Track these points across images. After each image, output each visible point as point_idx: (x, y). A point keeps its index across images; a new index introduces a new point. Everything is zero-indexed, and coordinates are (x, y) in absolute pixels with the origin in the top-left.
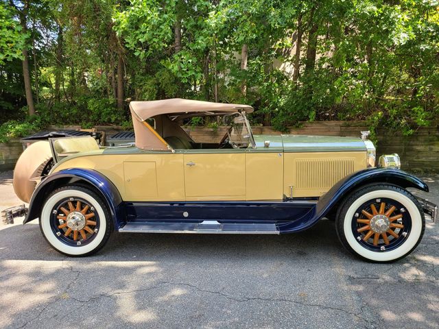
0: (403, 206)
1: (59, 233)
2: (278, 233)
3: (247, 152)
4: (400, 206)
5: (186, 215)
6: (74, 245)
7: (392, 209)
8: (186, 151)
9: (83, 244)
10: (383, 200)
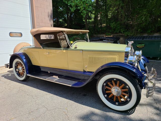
2: (71, 86)
3: (68, 50)
4: (126, 84)
5: (49, 72)
6: (20, 77)
7: (123, 85)
8: (47, 48)
9: (22, 77)
10: (118, 79)
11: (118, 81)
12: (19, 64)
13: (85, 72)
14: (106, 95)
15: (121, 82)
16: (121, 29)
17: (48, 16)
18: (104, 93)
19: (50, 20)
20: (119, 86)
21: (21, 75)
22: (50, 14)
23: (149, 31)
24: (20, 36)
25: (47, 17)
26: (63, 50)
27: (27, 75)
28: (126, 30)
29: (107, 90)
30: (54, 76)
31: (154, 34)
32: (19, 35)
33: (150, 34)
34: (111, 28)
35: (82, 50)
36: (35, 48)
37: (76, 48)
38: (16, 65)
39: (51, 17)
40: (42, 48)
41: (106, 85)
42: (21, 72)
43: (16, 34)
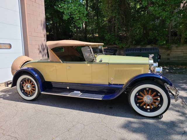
1: (23, 91)
2: (101, 99)
3: (92, 63)
4: (158, 92)
5: (68, 88)
6: (27, 96)
7: (155, 93)
8: (67, 62)
9: (31, 96)
10: (150, 89)
11: (150, 90)
12: (27, 81)
13: (111, 84)
14: (138, 105)
15: (153, 90)
16: (116, 40)
17: (41, 25)
18: (136, 103)
19: (43, 29)
20: (151, 94)
21: (29, 94)
22: (43, 22)
23: (142, 44)
24: (9, 48)
25: (40, 25)
26: (88, 63)
27: (42, 93)
28: (120, 41)
29: (138, 99)
30: (75, 92)
31: (146, 46)
32: (8, 46)
33: (143, 46)
34: (106, 39)
35: (108, 63)
36: (51, 62)
37: (102, 61)
38: (21, 83)
39: (44, 26)
40: (62, 62)
41: (138, 95)
42: (30, 90)
43: (4, 45)
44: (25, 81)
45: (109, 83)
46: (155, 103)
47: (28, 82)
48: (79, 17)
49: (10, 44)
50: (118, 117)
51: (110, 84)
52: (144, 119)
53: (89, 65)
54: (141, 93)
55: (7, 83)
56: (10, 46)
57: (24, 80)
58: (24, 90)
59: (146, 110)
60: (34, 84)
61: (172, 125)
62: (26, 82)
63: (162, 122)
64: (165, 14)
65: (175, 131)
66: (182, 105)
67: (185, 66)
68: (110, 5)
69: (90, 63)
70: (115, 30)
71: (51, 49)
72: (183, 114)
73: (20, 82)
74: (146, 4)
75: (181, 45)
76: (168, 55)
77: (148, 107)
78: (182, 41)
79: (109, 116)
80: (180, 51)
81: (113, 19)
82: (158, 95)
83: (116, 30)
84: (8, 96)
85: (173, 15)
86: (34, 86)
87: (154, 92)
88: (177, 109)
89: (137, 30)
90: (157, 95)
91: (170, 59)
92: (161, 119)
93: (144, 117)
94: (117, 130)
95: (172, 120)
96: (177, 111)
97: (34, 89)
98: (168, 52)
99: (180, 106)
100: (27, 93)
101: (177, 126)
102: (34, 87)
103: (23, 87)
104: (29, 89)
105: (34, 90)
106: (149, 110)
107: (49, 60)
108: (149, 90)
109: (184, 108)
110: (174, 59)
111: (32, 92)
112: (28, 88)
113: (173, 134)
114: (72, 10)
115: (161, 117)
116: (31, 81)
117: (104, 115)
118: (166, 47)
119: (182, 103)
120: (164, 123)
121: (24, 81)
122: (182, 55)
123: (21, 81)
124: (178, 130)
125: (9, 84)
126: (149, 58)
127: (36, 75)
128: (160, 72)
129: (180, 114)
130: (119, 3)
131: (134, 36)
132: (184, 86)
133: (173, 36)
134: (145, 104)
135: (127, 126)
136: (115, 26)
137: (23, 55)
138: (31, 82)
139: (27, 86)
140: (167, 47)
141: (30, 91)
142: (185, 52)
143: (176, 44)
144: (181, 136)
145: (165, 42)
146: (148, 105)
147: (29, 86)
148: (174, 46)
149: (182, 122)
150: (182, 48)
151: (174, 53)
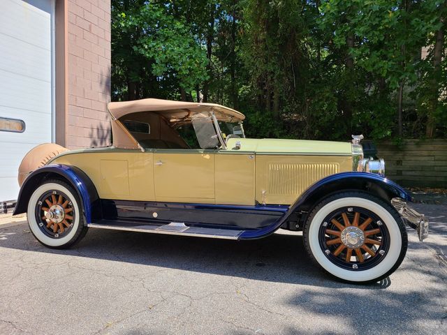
0: (379, 219)
1: (41, 225)
2: (236, 238)
3: (216, 153)
4: (376, 217)
5: (155, 215)
6: (52, 237)
7: (368, 221)
8: (156, 150)
9: (61, 236)
10: (356, 209)
11: (357, 214)
12: (53, 198)
13: (261, 205)
14: (327, 251)
15: (364, 214)
16: (274, 128)
17: (101, 83)
18: (323, 247)
19: (104, 93)
20: (360, 223)
21: (57, 232)
22: (105, 78)
24: (18, 131)
25: (98, 84)
26: (205, 153)
27: (90, 226)
29: (332, 237)
32: (17, 126)
36: (118, 150)
37: (239, 148)
38: (40, 203)
39: (107, 85)
40: (143, 150)
41: (328, 227)
42: (60, 220)
43: (8, 122)
44: (50, 198)
45: (257, 202)
46: (370, 245)
47: (57, 200)
48: (189, 69)
49: (22, 121)
50: (277, 283)
51: (258, 205)
52: (344, 287)
53: (207, 156)
54: (334, 221)
55: (5, 203)
56: (23, 126)
57: (49, 195)
58: (44, 222)
59: (348, 266)
60: (72, 206)
61: (415, 299)
62: (52, 202)
63: (388, 293)
64: (386, 65)
65: (422, 311)
66: (437, 261)
67: (439, 190)
68: (261, 46)
69: (210, 153)
70: (272, 104)
71: (119, 119)
72: (442, 278)
73: (38, 201)
74: (343, 42)
75: (427, 140)
76: (399, 162)
77: (353, 259)
78: (430, 130)
79: (256, 281)
80: (425, 153)
81: (269, 78)
82: (376, 226)
83: (276, 102)
84: (4, 238)
85: (405, 68)
86: (70, 209)
87: (367, 218)
88: (426, 268)
89: (324, 104)
90: (374, 226)
91: (403, 172)
92: (385, 288)
93: (343, 284)
94: (275, 309)
95: (415, 290)
96: (424, 272)
97: (70, 218)
98: (399, 156)
99: (434, 262)
100: (52, 231)
101: (426, 302)
102: (72, 214)
103: (43, 214)
104: (57, 218)
105: (70, 222)
106: (355, 266)
107: (112, 147)
108: (353, 213)
109: (443, 266)
110: (413, 173)
111: (65, 226)
112: (54, 216)
113: (417, 318)
114: (173, 54)
115: (385, 283)
116: (65, 198)
117: (244, 279)
118: (391, 143)
119: (437, 258)
120: (394, 296)
121: (48, 198)
122: (432, 163)
123: (40, 199)
124: (430, 309)
125: (9, 207)
126: (352, 143)
127: (79, 184)
128: (380, 172)
129: (434, 278)
130: (280, 42)
131: (318, 118)
132: (441, 225)
133: (406, 120)
134: (345, 251)
135: (299, 301)
136: (273, 94)
137: (52, 142)
138: (63, 202)
139: (55, 210)
140: (395, 143)
141: (60, 225)
142: (436, 158)
143: (414, 138)
144: (439, 322)
145: (389, 133)
146: (354, 253)
147: (58, 212)
148: (411, 143)
149: (440, 294)
150: (430, 147)
151: (413, 159)
